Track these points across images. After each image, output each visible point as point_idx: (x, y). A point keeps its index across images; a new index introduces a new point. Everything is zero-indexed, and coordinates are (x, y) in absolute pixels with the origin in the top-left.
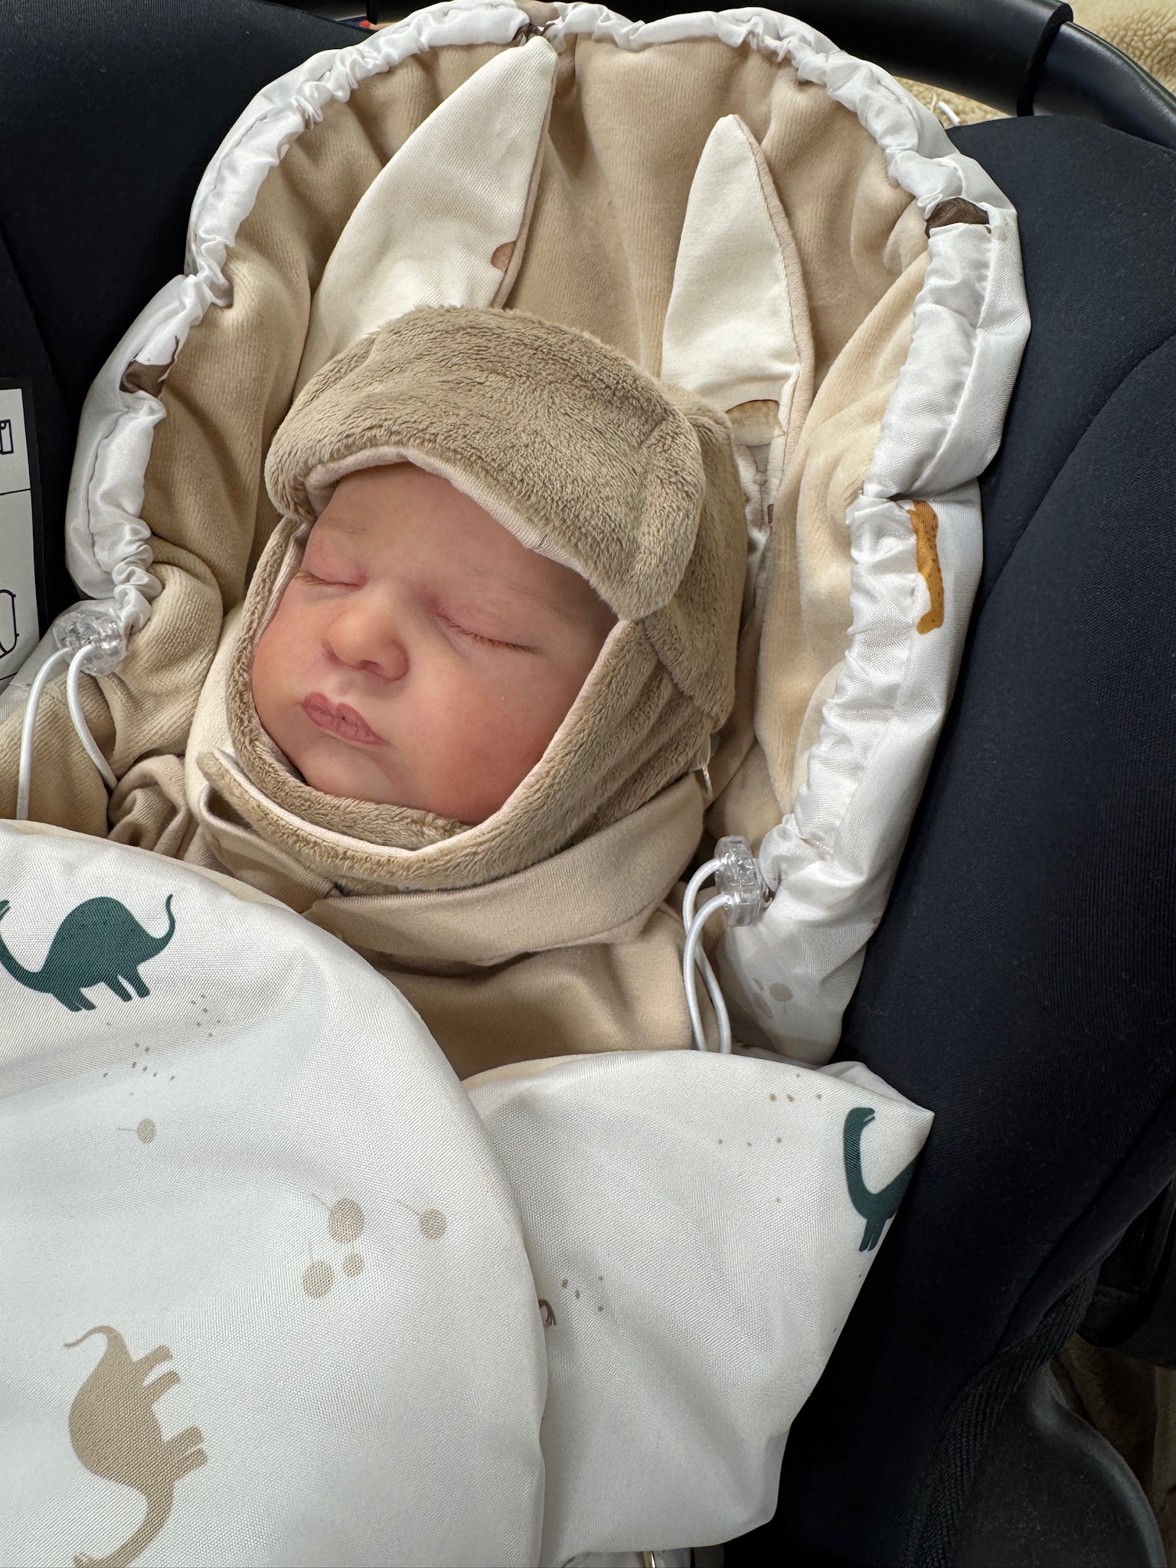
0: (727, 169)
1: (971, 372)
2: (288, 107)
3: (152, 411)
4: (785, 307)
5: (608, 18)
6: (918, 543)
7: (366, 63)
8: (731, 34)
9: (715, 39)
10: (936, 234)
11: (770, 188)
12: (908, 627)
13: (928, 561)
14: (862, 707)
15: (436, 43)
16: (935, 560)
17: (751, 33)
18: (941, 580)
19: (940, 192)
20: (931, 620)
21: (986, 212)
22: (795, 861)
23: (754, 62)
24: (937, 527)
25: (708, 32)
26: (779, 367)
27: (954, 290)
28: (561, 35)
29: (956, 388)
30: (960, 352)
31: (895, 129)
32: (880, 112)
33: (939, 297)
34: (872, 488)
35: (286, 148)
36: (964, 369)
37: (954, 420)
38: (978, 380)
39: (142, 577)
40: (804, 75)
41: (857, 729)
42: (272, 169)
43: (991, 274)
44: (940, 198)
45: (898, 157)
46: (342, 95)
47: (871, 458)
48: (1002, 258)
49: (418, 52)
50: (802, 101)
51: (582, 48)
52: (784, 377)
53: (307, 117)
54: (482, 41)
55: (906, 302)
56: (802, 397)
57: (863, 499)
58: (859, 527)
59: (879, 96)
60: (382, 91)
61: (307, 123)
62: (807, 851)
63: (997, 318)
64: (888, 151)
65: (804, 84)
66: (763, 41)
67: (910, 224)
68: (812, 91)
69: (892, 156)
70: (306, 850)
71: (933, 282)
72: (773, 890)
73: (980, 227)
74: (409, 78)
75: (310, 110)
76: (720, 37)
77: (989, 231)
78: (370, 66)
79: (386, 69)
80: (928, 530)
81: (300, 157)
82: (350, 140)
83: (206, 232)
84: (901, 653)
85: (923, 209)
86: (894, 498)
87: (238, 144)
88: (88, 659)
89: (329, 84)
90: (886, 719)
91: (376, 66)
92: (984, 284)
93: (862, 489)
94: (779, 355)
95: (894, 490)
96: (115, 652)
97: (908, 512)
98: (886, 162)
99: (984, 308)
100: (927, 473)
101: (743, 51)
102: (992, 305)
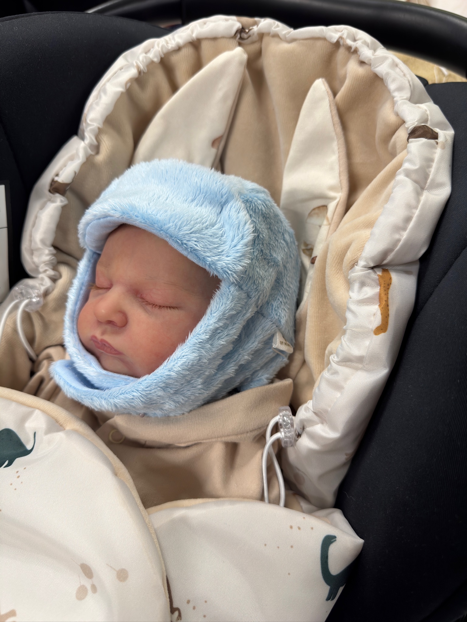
0: (316, 102)
1: (417, 212)
2: (132, 65)
3: (61, 202)
4: (337, 167)
5: (278, 26)
6: (380, 291)
7: (167, 46)
8: (331, 37)
9: (324, 39)
10: (411, 142)
12: (370, 331)
13: (384, 300)
15: (200, 37)
16: (387, 301)
17: (341, 37)
18: (388, 310)
19: (416, 122)
20: (382, 329)
21: (437, 134)
22: (311, 422)
23: (342, 51)
24: (391, 284)
25: (322, 35)
26: (332, 194)
27: (416, 171)
28: (256, 34)
29: (409, 219)
30: (413, 202)
31: (400, 89)
32: (394, 80)
33: (408, 174)
34: (362, 263)
35: (129, 84)
36: (414, 211)
37: (405, 235)
38: (420, 216)
39: (51, 272)
40: (362, 58)
42: (122, 93)
43: (434, 165)
46: (156, 60)
47: (363, 249)
48: (441, 158)
49: (191, 41)
50: (361, 71)
51: (266, 40)
52: (333, 199)
54: (220, 36)
55: (392, 175)
57: (357, 268)
58: (355, 281)
60: (175, 59)
61: (140, 72)
62: (316, 418)
63: (436, 186)
64: (395, 99)
65: (362, 63)
66: (345, 42)
67: (402, 134)
68: (366, 67)
69: (397, 101)
72: (300, 433)
73: (432, 141)
74: (188, 52)
75: (142, 67)
76: (327, 38)
77: (437, 143)
79: (177, 48)
80: (386, 285)
81: (136, 87)
83: (91, 120)
84: (367, 343)
85: (408, 128)
86: (372, 268)
87: (109, 80)
88: (27, 305)
89: (151, 55)
91: (172, 47)
92: (430, 169)
93: (357, 262)
94: (332, 188)
95: (372, 265)
96: (38, 303)
97: (378, 275)
98: (394, 103)
99: (429, 181)
100: (390, 257)
101: (337, 45)
102: (433, 180)
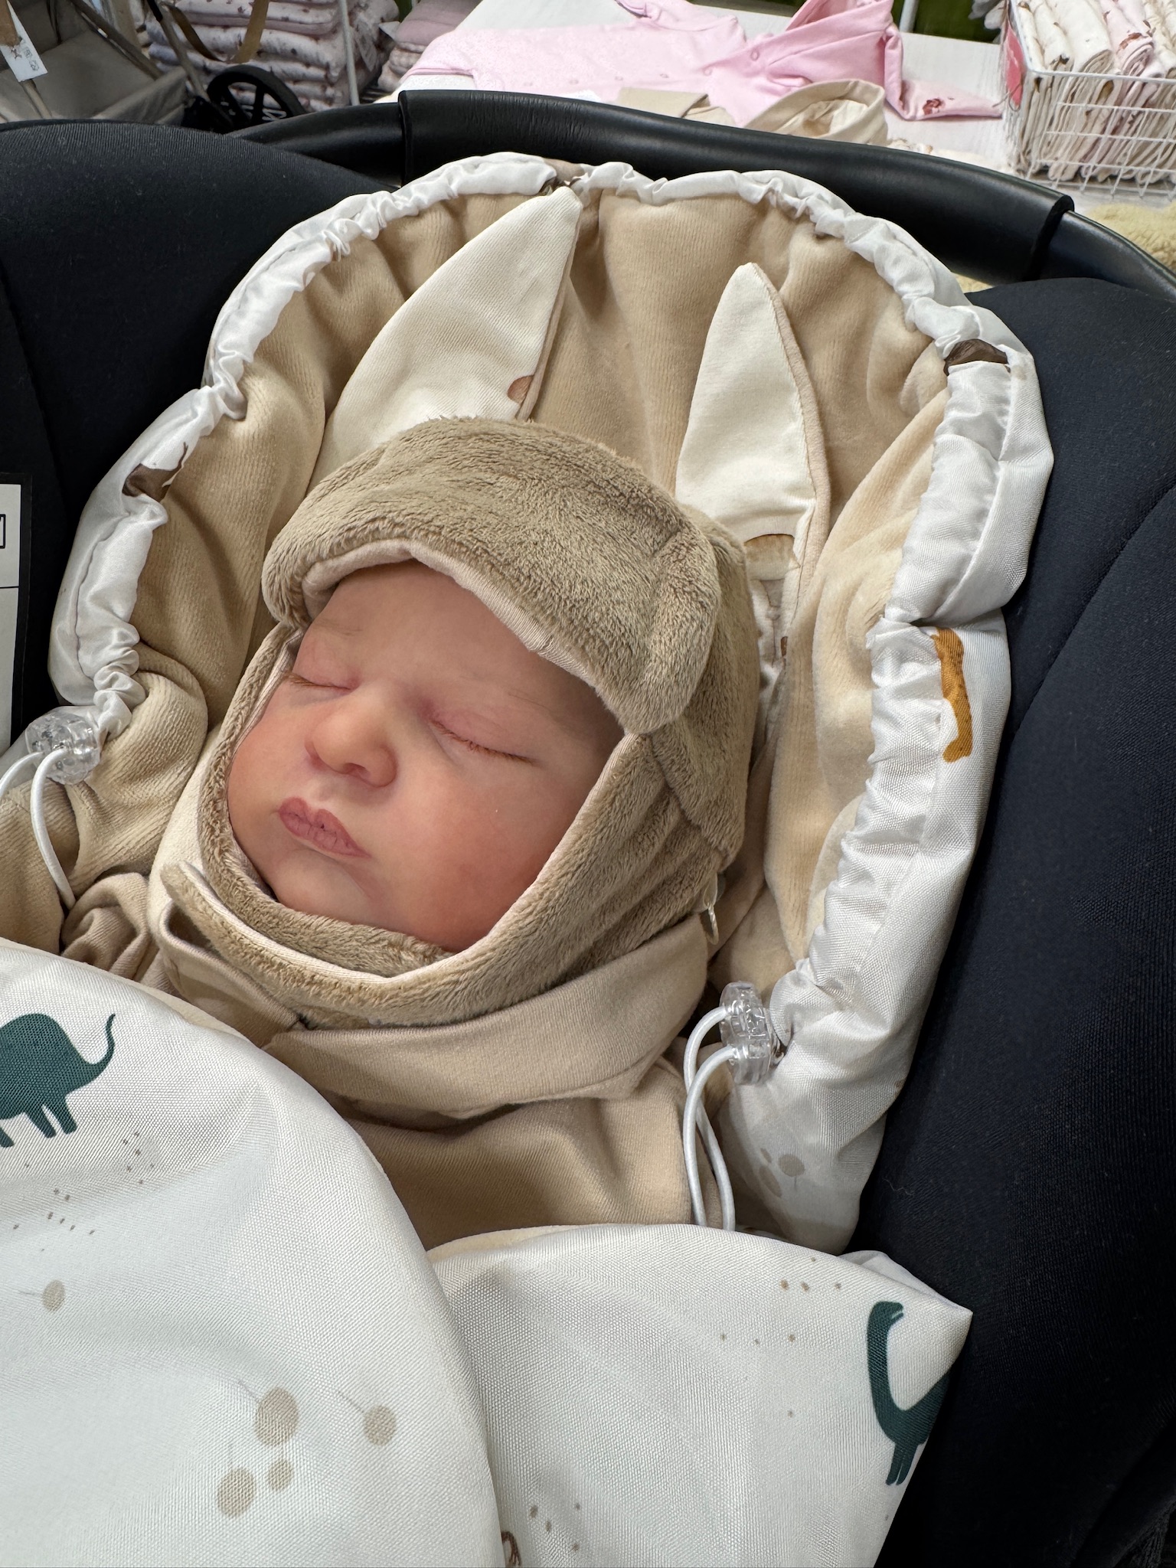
0: (745, 312)
1: (994, 502)
2: (319, 240)
3: (153, 515)
4: (801, 444)
5: (632, 175)
6: (943, 669)
7: (397, 205)
8: (751, 191)
9: (736, 196)
10: (955, 371)
11: (787, 330)
12: (934, 756)
13: (955, 687)
14: (882, 840)
15: (467, 191)
16: (962, 686)
17: (771, 190)
18: (969, 706)
19: (958, 333)
20: (959, 748)
21: (1005, 353)
22: (809, 1011)
23: (773, 219)
24: (962, 653)
25: (729, 188)
26: (795, 502)
27: (976, 422)
28: (586, 190)
29: (981, 514)
30: (985, 480)
31: (912, 278)
32: (896, 262)
33: (960, 428)
34: (894, 612)
35: (311, 275)
36: (988, 497)
37: (979, 547)
38: (1004, 506)
39: (125, 683)
40: (821, 228)
41: (879, 864)
42: (296, 293)
43: (1011, 409)
44: (959, 338)
45: (916, 302)
46: (371, 232)
47: (892, 582)
48: (1023, 396)
49: (446, 197)
50: (821, 252)
51: (606, 203)
52: (799, 511)
53: (335, 248)
54: (509, 191)
55: (926, 436)
56: (817, 531)
57: (884, 622)
58: (882, 650)
59: (895, 248)
60: (410, 232)
61: (335, 255)
62: (822, 999)
63: (1018, 451)
64: (905, 297)
65: (822, 237)
66: (782, 198)
67: (928, 365)
68: (830, 243)
69: (910, 301)
70: (269, 973)
71: (953, 414)
72: (785, 1044)
73: (999, 366)
74: (437, 223)
75: (338, 242)
76: (741, 195)
77: (1009, 370)
78: (400, 208)
79: (416, 212)
80: (955, 657)
81: (325, 285)
82: (376, 275)
83: (225, 347)
84: (927, 783)
85: (940, 350)
86: (919, 623)
87: (267, 269)
88: (58, 764)
89: (360, 222)
90: (910, 855)
91: (405, 208)
92: (1005, 418)
93: (883, 613)
94: (795, 489)
95: (917, 615)
96: (88, 758)
97: (932, 637)
98: (903, 306)
99: (1005, 442)
100: (951, 598)
101: (762, 208)
102: (1014, 440)
